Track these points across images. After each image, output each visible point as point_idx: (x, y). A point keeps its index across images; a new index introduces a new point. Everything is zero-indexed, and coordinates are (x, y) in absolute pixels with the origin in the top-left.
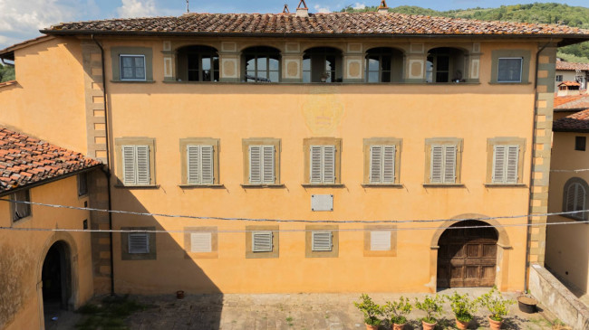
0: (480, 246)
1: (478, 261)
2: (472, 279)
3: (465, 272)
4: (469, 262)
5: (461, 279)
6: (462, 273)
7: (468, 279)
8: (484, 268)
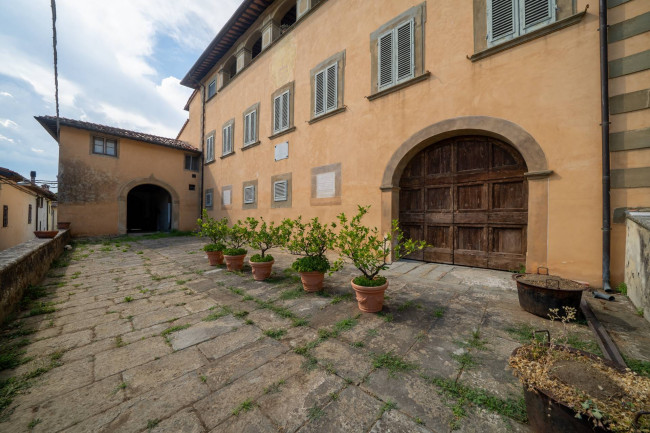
0: (485, 188)
1: (482, 217)
2: (470, 252)
3: (456, 236)
4: (461, 218)
5: (449, 250)
6: (450, 239)
7: (461, 251)
8: (497, 231)
